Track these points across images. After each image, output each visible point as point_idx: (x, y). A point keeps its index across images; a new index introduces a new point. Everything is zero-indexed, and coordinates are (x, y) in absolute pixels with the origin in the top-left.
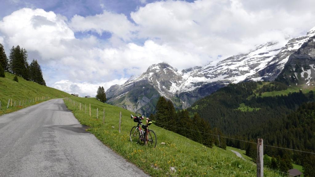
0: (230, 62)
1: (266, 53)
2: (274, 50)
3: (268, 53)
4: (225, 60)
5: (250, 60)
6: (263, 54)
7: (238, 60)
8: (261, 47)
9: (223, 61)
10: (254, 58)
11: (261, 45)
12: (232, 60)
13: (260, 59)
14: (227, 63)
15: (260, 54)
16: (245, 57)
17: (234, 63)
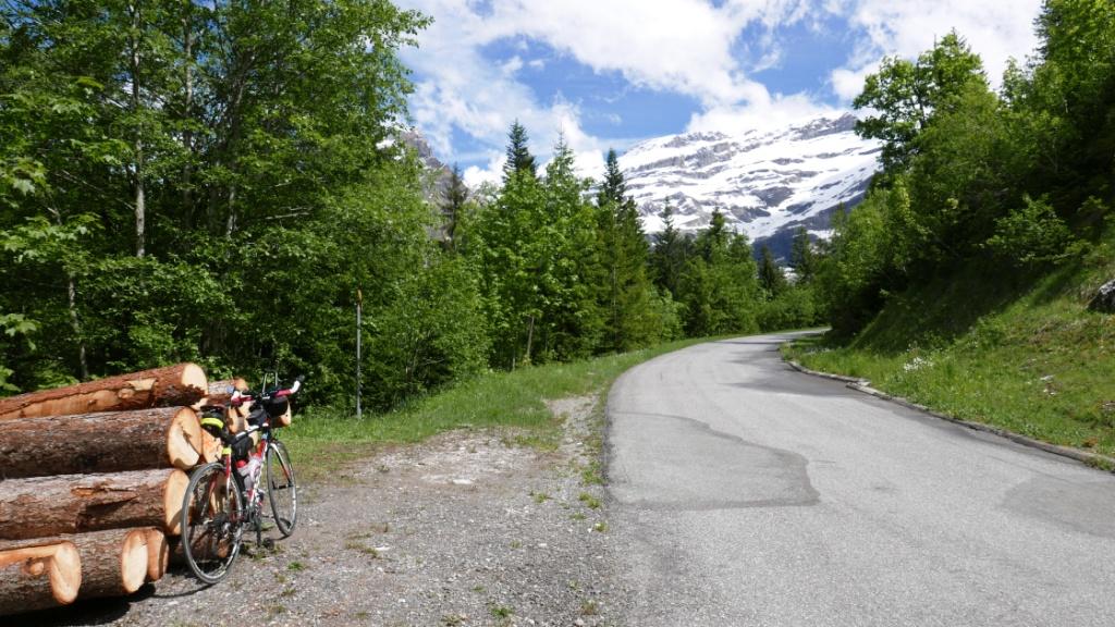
0: (671, 173)
1: (797, 161)
2: (818, 156)
3: (802, 161)
4: (648, 167)
5: (751, 176)
6: (787, 161)
7: (699, 170)
8: (769, 139)
9: (641, 168)
10: (766, 171)
11: (770, 134)
12: (679, 169)
13: (788, 176)
14: (660, 177)
15: (779, 161)
16: (721, 167)
17: (685, 180)
